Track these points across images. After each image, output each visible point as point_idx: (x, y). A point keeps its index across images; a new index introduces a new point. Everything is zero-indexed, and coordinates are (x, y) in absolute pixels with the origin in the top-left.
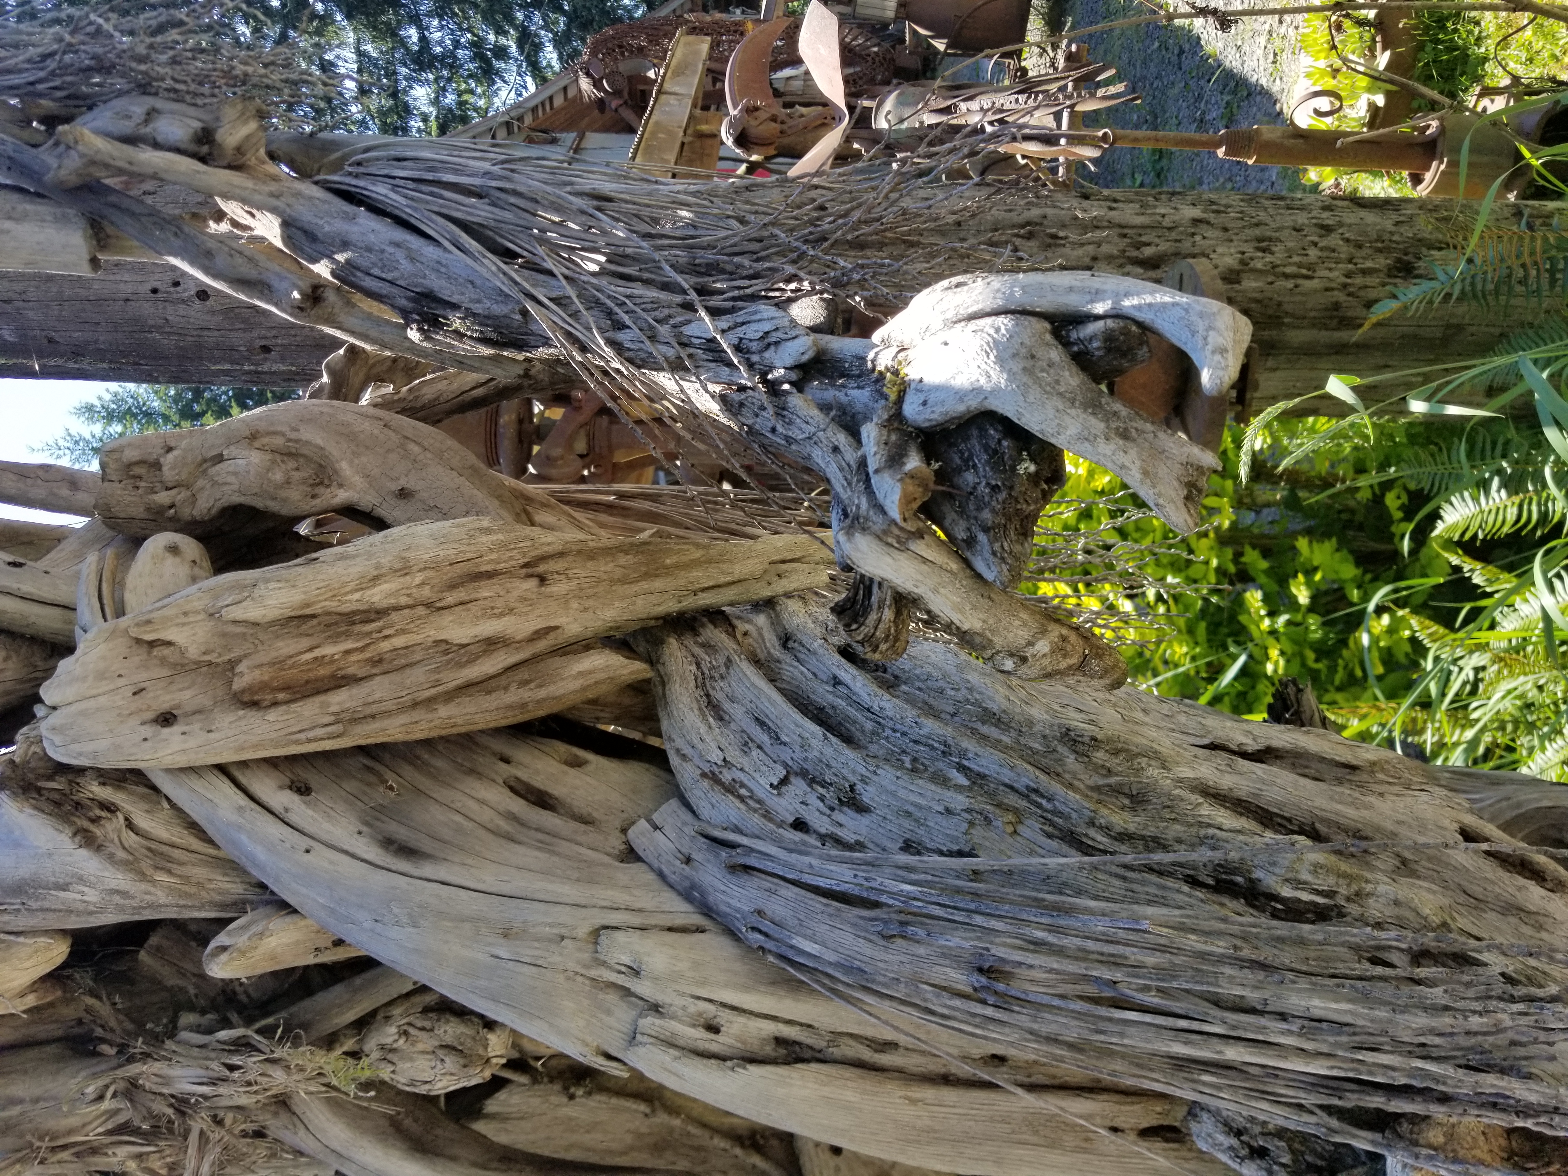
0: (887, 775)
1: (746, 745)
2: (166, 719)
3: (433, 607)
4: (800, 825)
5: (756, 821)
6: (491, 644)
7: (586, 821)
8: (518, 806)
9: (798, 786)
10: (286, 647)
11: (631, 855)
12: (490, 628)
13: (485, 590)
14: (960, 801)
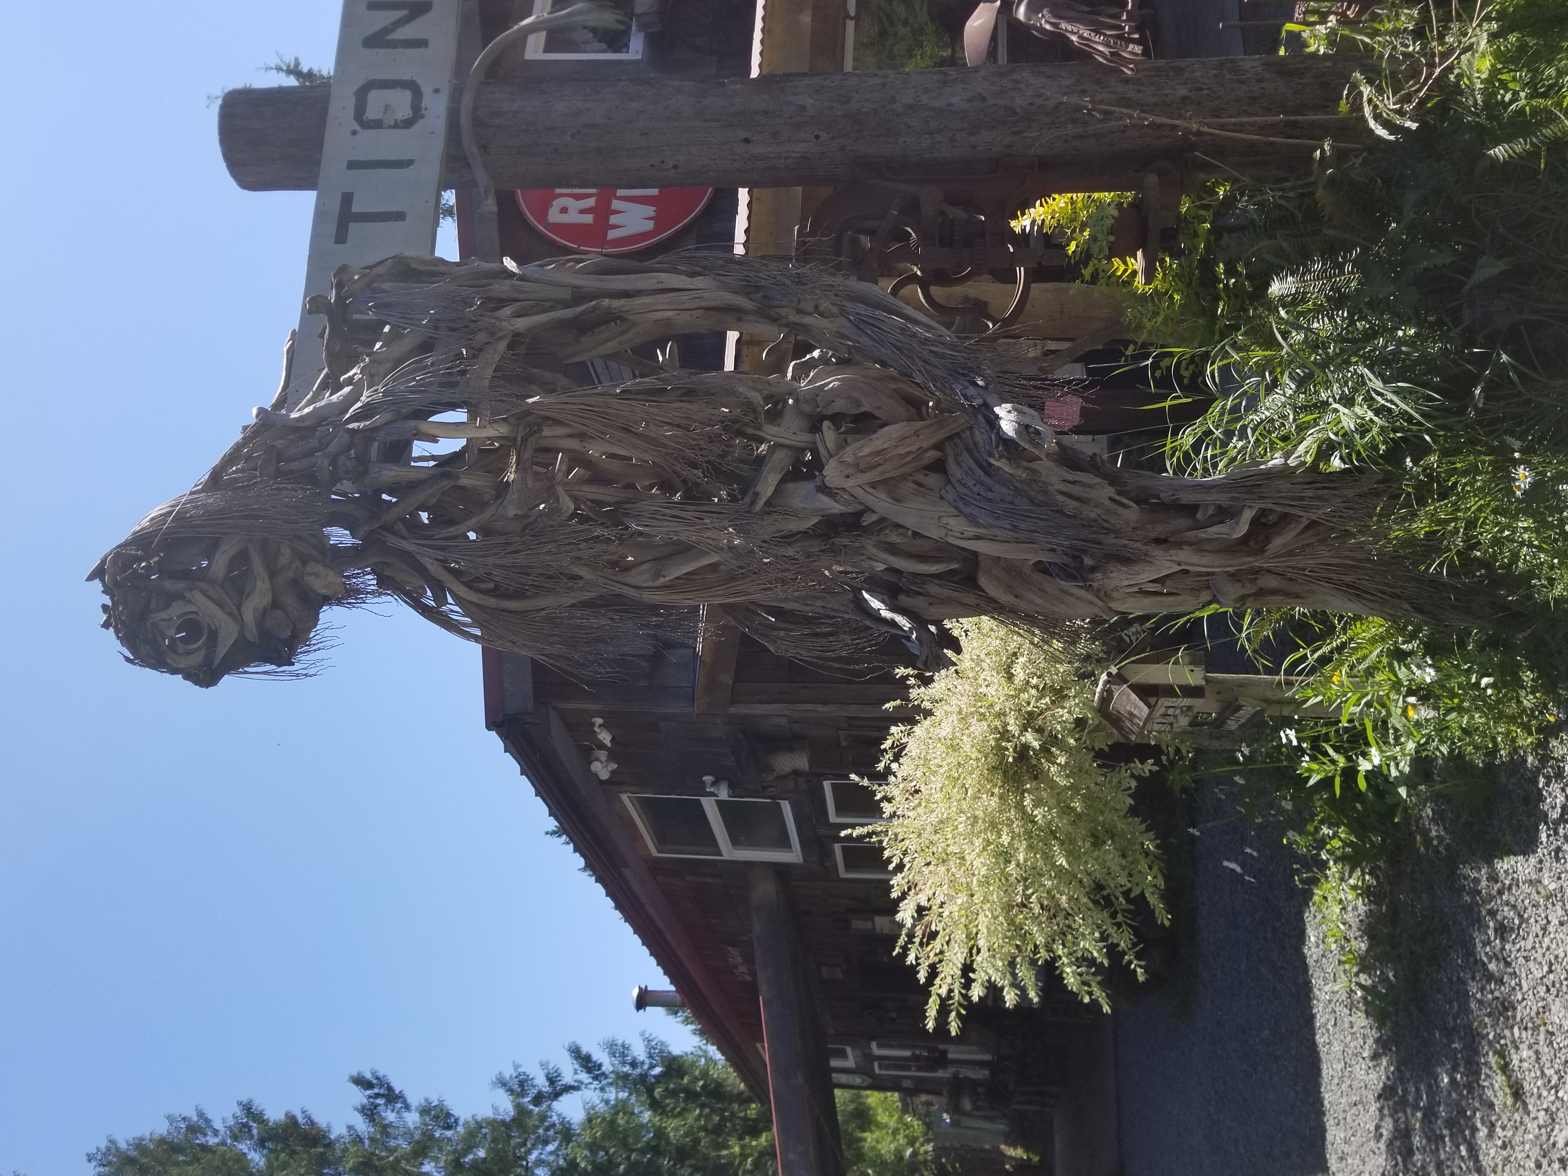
0: (997, 486)
1: (967, 474)
2: (848, 477)
3: (896, 447)
4: (979, 494)
5: (969, 493)
6: (909, 453)
7: (931, 489)
8: (916, 487)
9: (978, 485)
10: (868, 459)
11: (942, 498)
12: (908, 449)
13: (907, 441)
14: (1011, 493)
